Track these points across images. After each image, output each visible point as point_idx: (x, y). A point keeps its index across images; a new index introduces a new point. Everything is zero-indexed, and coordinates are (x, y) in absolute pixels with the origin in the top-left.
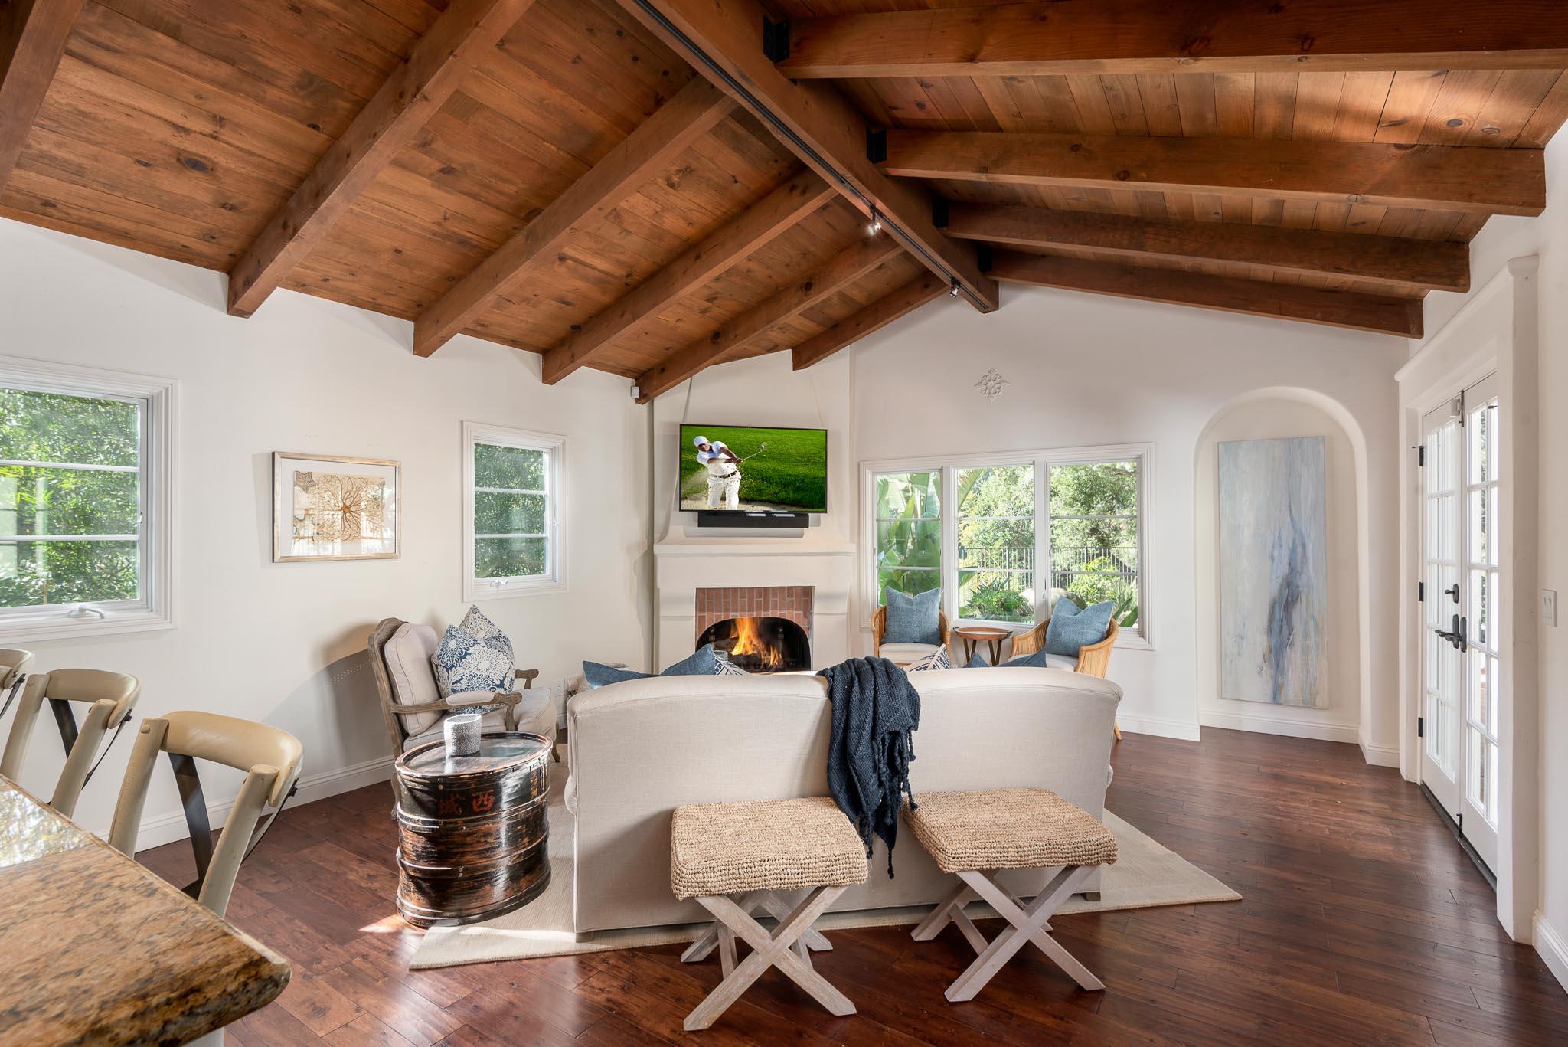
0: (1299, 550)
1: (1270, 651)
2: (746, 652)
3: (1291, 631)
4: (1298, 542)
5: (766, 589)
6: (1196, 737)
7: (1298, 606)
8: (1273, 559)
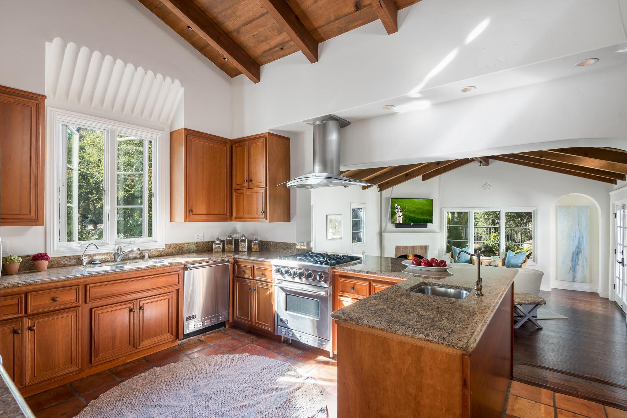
0: (581, 238)
1: (572, 267)
3: (578, 261)
4: (581, 236)
5: (414, 246)
6: (550, 290)
7: (581, 254)
8: (573, 240)
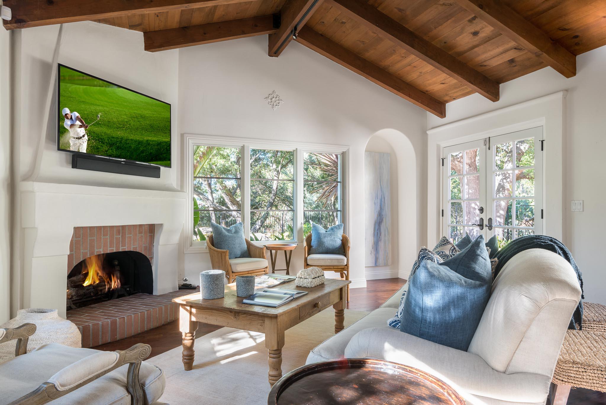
0: (383, 200)
1: (374, 244)
2: (94, 282)
3: (380, 234)
4: (383, 196)
7: (383, 224)
8: (375, 204)
